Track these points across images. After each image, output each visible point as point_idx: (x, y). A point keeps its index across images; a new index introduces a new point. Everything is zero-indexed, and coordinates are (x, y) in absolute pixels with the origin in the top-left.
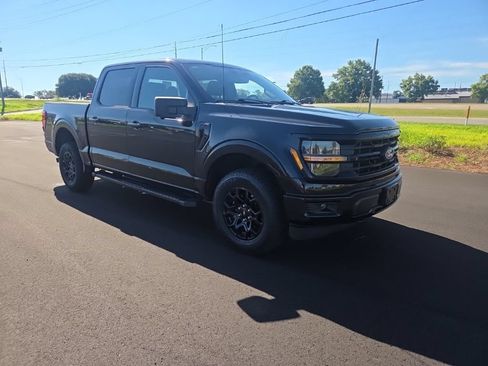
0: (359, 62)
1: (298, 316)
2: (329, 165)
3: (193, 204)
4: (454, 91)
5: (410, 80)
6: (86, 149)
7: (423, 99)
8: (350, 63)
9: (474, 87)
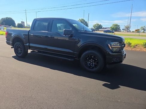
0: (82, 19)
1: (120, 87)
2: (117, 48)
3: (73, 60)
4: (106, 28)
5: (95, 25)
6: (28, 44)
7: (99, 30)
8: (80, 19)
9: (111, 27)
